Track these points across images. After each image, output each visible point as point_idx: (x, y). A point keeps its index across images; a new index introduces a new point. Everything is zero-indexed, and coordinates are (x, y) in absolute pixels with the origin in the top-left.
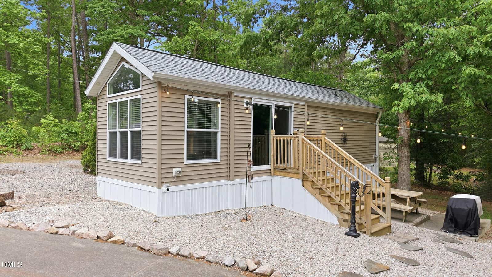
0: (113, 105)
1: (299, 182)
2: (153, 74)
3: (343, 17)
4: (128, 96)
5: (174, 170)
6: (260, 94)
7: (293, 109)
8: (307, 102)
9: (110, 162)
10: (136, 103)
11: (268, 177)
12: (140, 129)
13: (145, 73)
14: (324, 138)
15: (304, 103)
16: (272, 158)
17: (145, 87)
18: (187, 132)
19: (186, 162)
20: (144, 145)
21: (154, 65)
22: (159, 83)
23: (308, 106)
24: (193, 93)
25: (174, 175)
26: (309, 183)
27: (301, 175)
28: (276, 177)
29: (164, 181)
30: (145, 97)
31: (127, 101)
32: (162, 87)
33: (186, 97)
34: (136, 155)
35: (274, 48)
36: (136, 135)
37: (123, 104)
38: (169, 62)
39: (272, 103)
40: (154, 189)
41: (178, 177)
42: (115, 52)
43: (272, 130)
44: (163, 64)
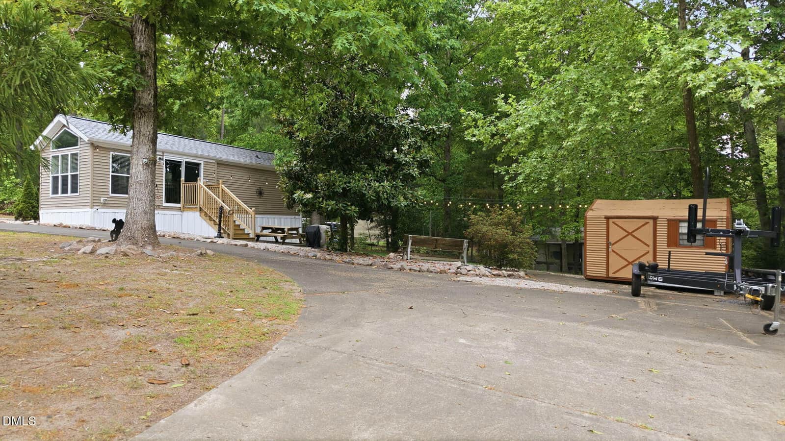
0: (56, 157)
1: (198, 213)
2: (88, 139)
3: (239, 100)
4: (69, 151)
5: (102, 199)
6: (173, 153)
7: (202, 165)
8: (217, 161)
9: (52, 198)
10: (74, 156)
11: (180, 213)
12: (78, 173)
13: (82, 137)
14: (222, 186)
15: (214, 162)
16: (182, 199)
17: (81, 146)
18: (112, 175)
19: (111, 194)
20: (81, 182)
21: (88, 133)
22: (92, 144)
23: (218, 164)
24: (114, 150)
25: (102, 202)
26: (204, 214)
27: (198, 209)
28: (185, 212)
29: (94, 204)
30: (81, 152)
31: (67, 155)
32: (94, 146)
33: (111, 153)
34: (75, 190)
35: (210, 112)
36: (75, 178)
37: (65, 157)
38: (100, 129)
39: (183, 160)
40: (88, 210)
41: (104, 203)
42: (59, 121)
43: (183, 179)
44: (95, 130)
